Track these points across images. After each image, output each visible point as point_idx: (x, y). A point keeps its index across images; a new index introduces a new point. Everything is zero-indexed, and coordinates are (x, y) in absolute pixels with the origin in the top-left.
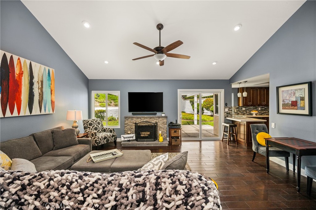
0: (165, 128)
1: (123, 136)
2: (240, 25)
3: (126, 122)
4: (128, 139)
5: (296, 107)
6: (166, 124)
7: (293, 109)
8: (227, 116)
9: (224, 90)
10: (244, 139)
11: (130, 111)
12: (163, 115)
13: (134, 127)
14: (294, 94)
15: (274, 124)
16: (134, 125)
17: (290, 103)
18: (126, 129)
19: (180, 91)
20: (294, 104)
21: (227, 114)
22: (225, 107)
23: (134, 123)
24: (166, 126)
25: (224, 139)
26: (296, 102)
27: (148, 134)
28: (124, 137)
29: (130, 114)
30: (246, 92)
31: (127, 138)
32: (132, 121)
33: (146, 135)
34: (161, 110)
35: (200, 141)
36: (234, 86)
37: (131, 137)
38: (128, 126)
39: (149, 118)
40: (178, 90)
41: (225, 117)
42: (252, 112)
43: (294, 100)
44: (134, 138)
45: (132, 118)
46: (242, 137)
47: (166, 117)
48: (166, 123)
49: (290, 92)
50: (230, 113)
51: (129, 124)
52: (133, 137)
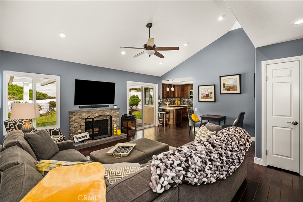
0: (118, 121)
1: (75, 137)
2: (188, 43)
3: (73, 118)
4: (83, 139)
5: (208, 98)
6: (118, 117)
7: (207, 99)
8: (160, 106)
9: (157, 84)
10: (173, 122)
11: (76, 103)
12: (115, 107)
13: (83, 124)
14: (208, 90)
15: (196, 108)
16: (84, 121)
17: (206, 95)
18: (73, 127)
19: (129, 83)
20: (207, 96)
21: (159, 104)
22: (158, 99)
23: (83, 119)
24: (119, 119)
25: (160, 125)
26: (208, 95)
27: (98, 131)
28: (77, 138)
29: (77, 108)
30: (173, 87)
31: (80, 138)
32: (80, 117)
33: (96, 132)
34: (112, 102)
35: (143, 130)
36: (164, 82)
37: (84, 137)
38: (75, 124)
39: (101, 111)
40: (127, 81)
41: (159, 107)
42: (166, 103)
43: (208, 94)
44: (88, 137)
45: (81, 112)
46: (171, 120)
47: (118, 109)
48: (118, 115)
49: (205, 89)
50: (161, 103)
51: (77, 120)
52: (86, 136)
